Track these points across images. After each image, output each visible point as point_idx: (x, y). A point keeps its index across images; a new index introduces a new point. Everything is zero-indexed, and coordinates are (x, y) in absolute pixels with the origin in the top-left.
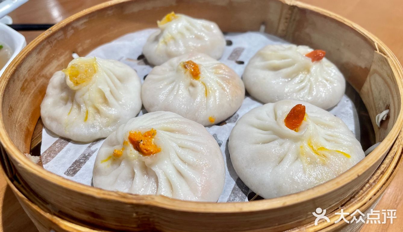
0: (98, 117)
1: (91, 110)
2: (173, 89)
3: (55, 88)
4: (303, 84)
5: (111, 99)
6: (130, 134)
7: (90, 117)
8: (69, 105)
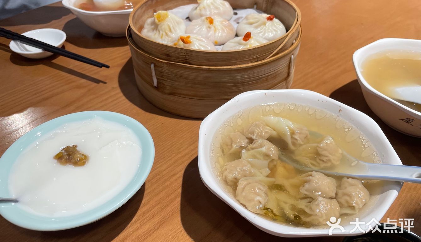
0: (167, 38)
1: (164, 33)
2: (200, 29)
3: (148, 25)
4: (262, 30)
5: (172, 30)
6: (181, 36)
7: (164, 37)
8: (155, 32)
